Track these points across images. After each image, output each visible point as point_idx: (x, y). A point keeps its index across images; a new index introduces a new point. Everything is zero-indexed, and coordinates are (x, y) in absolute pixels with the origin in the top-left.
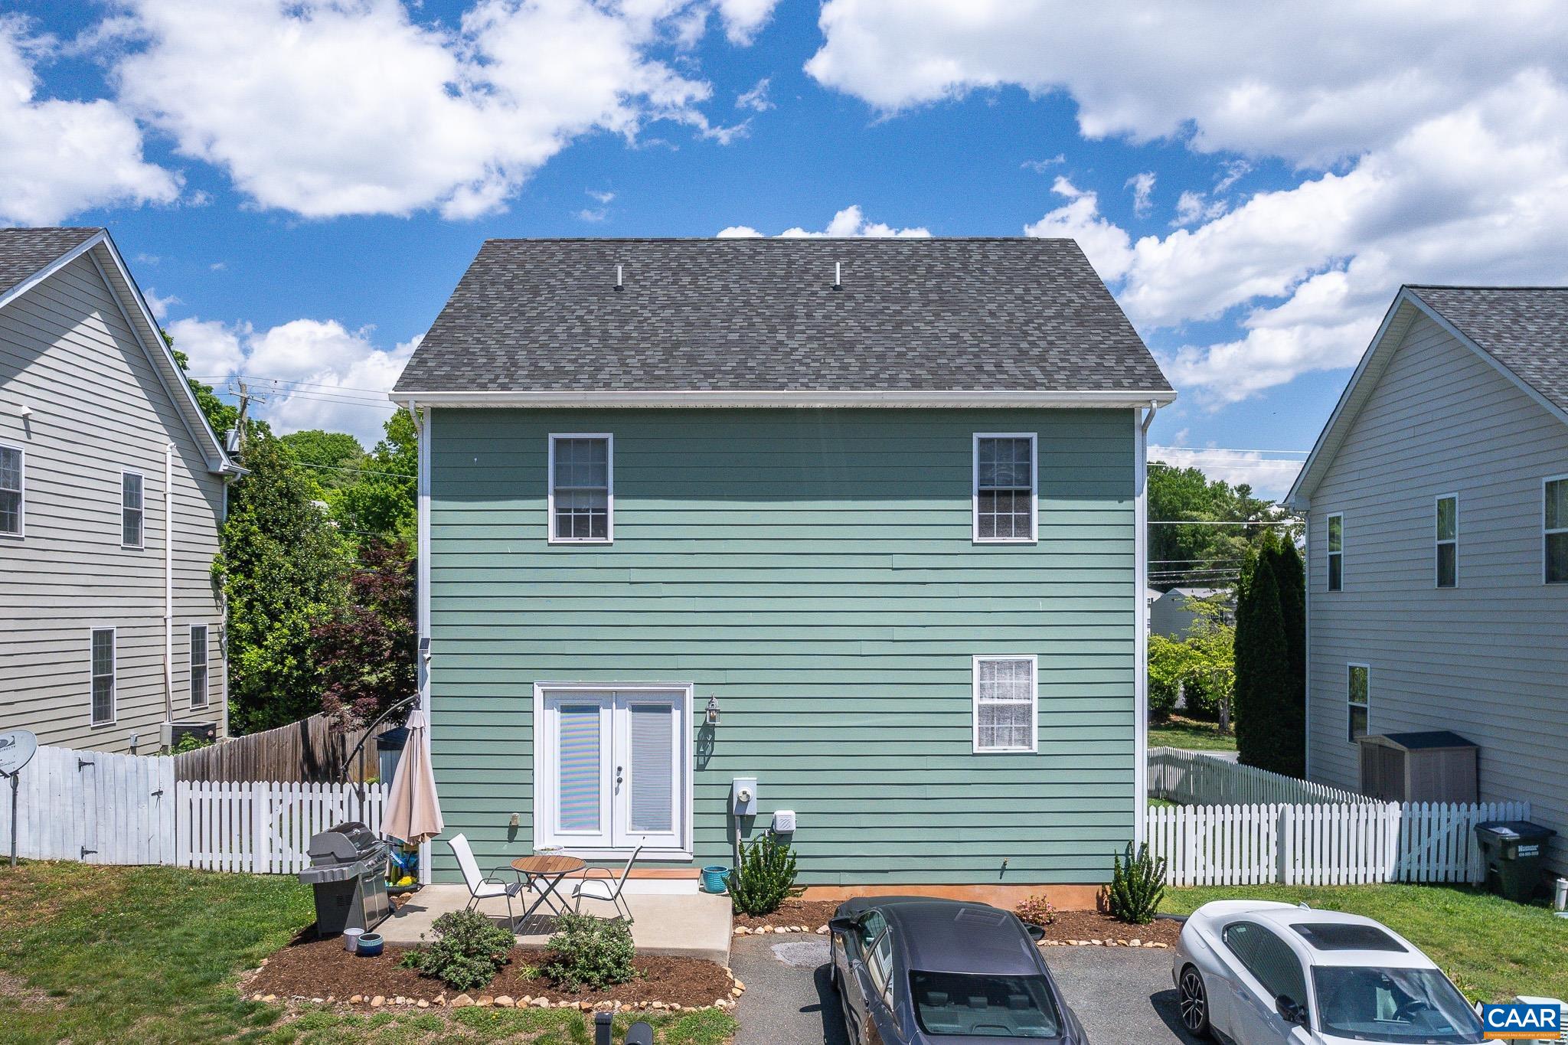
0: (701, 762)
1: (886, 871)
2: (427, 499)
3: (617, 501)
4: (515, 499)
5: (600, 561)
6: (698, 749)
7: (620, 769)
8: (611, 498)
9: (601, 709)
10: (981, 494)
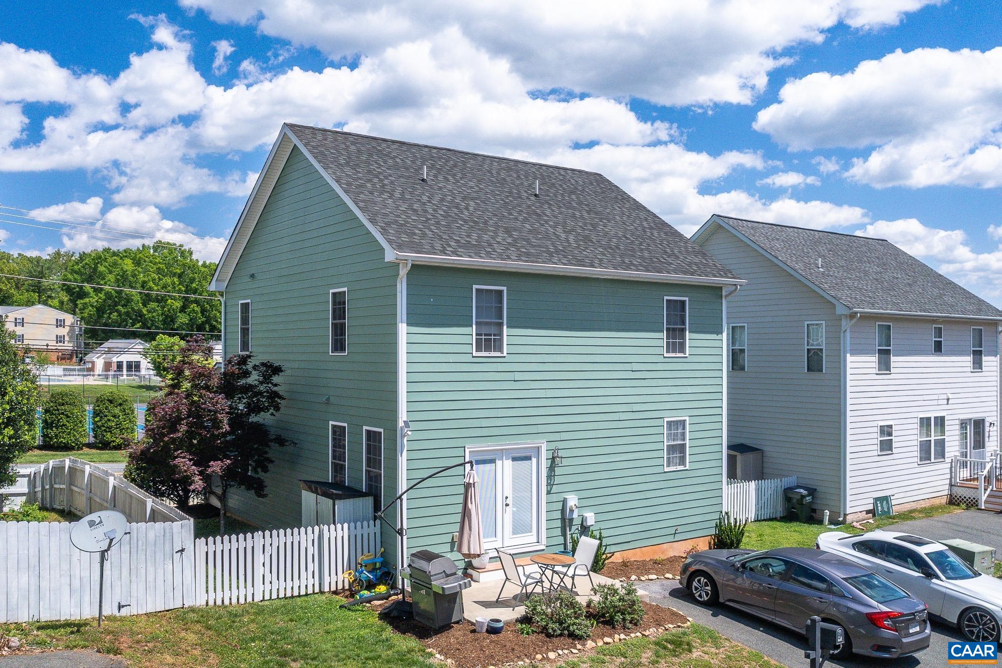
0: (549, 489)
1: (629, 542)
2: (405, 325)
3: (509, 329)
4: (455, 327)
5: (501, 367)
6: (547, 481)
7: (507, 498)
8: (505, 327)
9: (497, 461)
10: (668, 329)
